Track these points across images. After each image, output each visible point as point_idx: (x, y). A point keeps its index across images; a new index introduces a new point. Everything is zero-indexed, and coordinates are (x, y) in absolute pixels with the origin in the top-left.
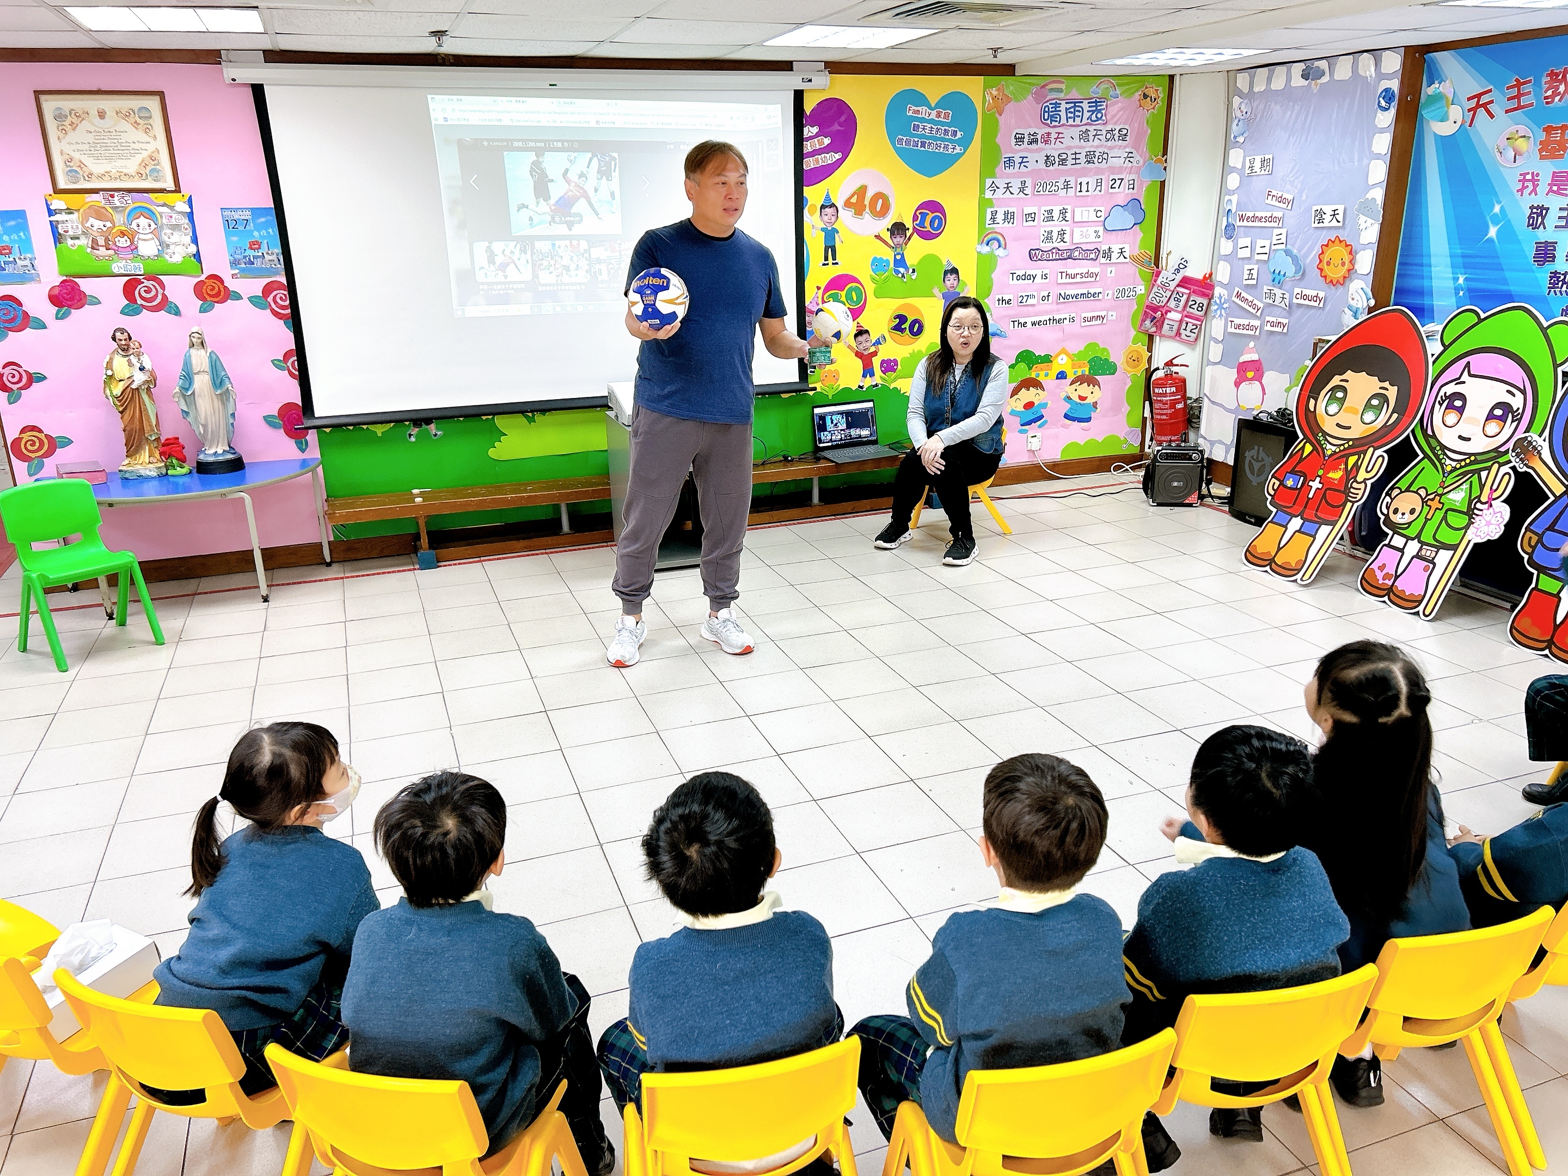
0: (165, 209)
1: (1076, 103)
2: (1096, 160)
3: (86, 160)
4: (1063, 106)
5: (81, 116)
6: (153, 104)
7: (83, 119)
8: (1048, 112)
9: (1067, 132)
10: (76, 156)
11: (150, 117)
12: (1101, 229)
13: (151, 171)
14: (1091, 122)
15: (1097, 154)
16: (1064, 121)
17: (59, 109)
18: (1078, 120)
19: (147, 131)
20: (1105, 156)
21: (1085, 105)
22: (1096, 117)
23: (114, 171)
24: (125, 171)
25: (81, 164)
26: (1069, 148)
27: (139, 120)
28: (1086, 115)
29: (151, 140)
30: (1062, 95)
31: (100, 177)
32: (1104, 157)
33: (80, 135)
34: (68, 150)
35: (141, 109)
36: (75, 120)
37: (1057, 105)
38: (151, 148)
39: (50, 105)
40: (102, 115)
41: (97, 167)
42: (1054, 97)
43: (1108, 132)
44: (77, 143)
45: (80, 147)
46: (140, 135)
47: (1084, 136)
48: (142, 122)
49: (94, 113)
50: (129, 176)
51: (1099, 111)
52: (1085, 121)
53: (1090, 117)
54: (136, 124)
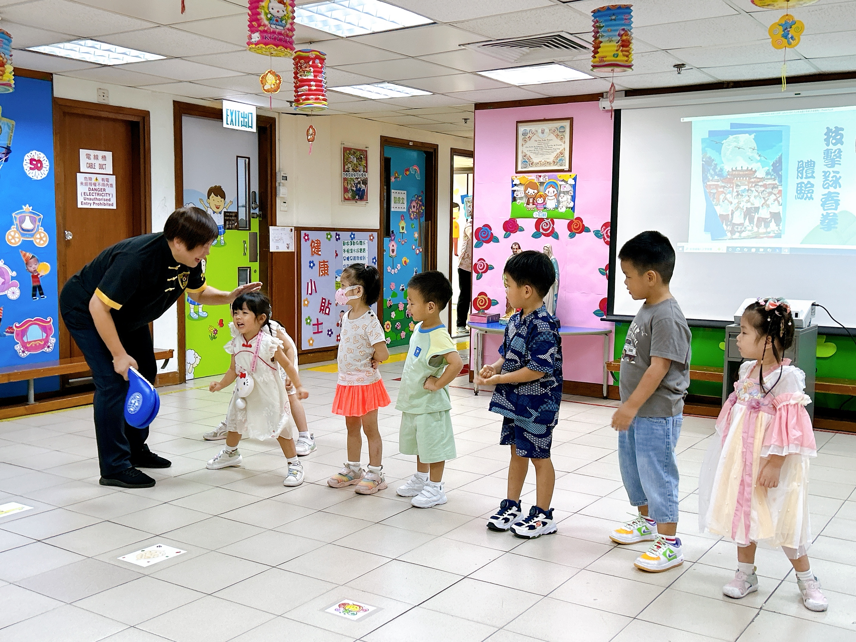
0: (563, 183)
3: (532, 155)
6: (567, 124)
7: (535, 134)
10: (528, 153)
11: (564, 131)
13: (559, 160)
17: (526, 130)
19: (561, 139)
23: (543, 161)
24: (548, 161)
25: (529, 158)
27: (559, 134)
29: (563, 144)
31: (537, 164)
33: (533, 142)
34: (525, 151)
35: (561, 127)
36: (531, 135)
38: (562, 148)
39: (522, 128)
40: (543, 132)
41: (535, 160)
44: (530, 147)
45: (530, 149)
46: (558, 142)
48: (560, 134)
49: (540, 131)
50: (549, 163)
54: (557, 136)
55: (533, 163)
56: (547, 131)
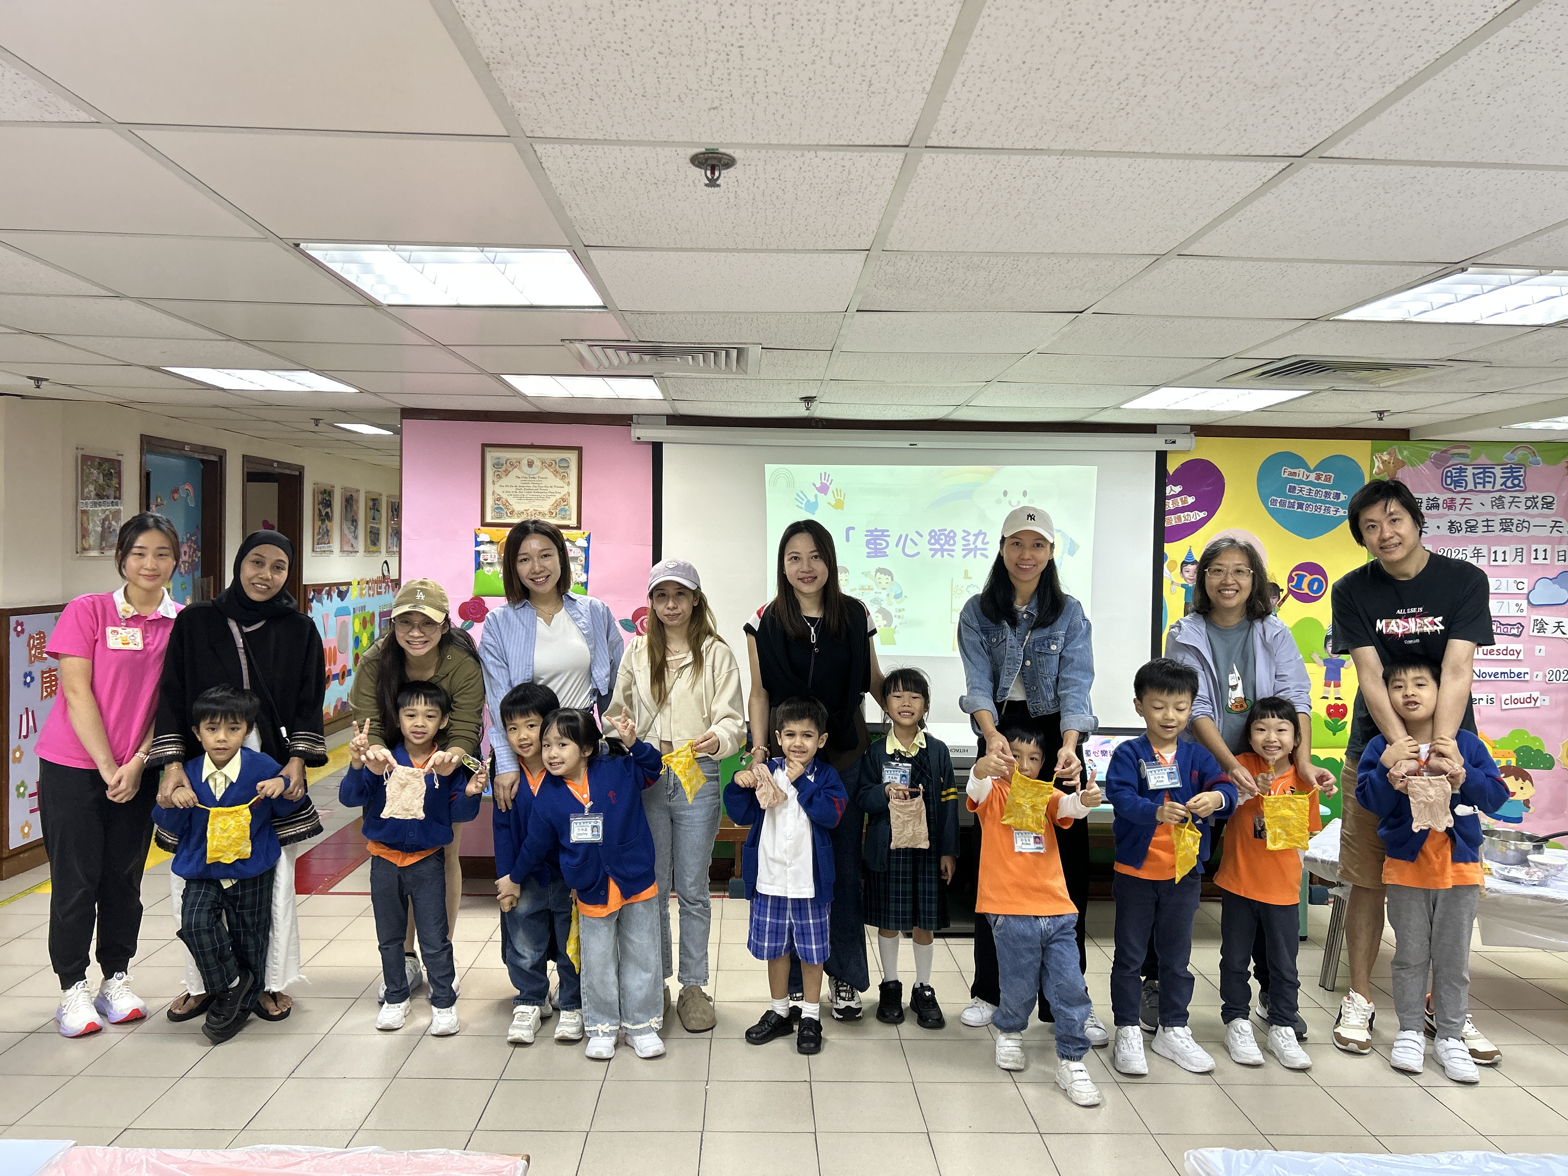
1: (1485, 470)
2: (1514, 528)
3: (512, 501)
4: (1470, 471)
5: (514, 465)
6: (573, 457)
7: (515, 467)
8: (1451, 477)
9: (1476, 499)
10: (504, 496)
11: (568, 467)
12: (1524, 603)
13: (561, 510)
14: (1505, 488)
15: (1515, 522)
16: (1471, 486)
17: (499, 458)
18: (1489, 487)
19: (563, 477)
20: (1526, 524)
21: (1498, 471)
22: (1512, 483)
24: (540, 509)
25: (507, 504)
26: (1478, 514)
27: (558, 469)
28: (1499, 481)
29: (565, 485)
30: (1468, 461)
32: (1524, 525)
33: (512, 479)
34: (499, 491)
35: (562, 460)
36: (509, 468)
37: (1461, 471)
38: (564, 491)
39: (492, 455)
40: (530, 464)
41: (518, 506)
42: (1457, 462)
43: (1528, 499)
44: (507, 486)
46: (558, 482)
47: (1499, 503)
48: (561, 470)
49: (525, 462)
51: (1516, 478)
52: (1498, 487)
53: (1504, 484)
54: (556, 473)
55: (513, 511)
56: (537, 463)
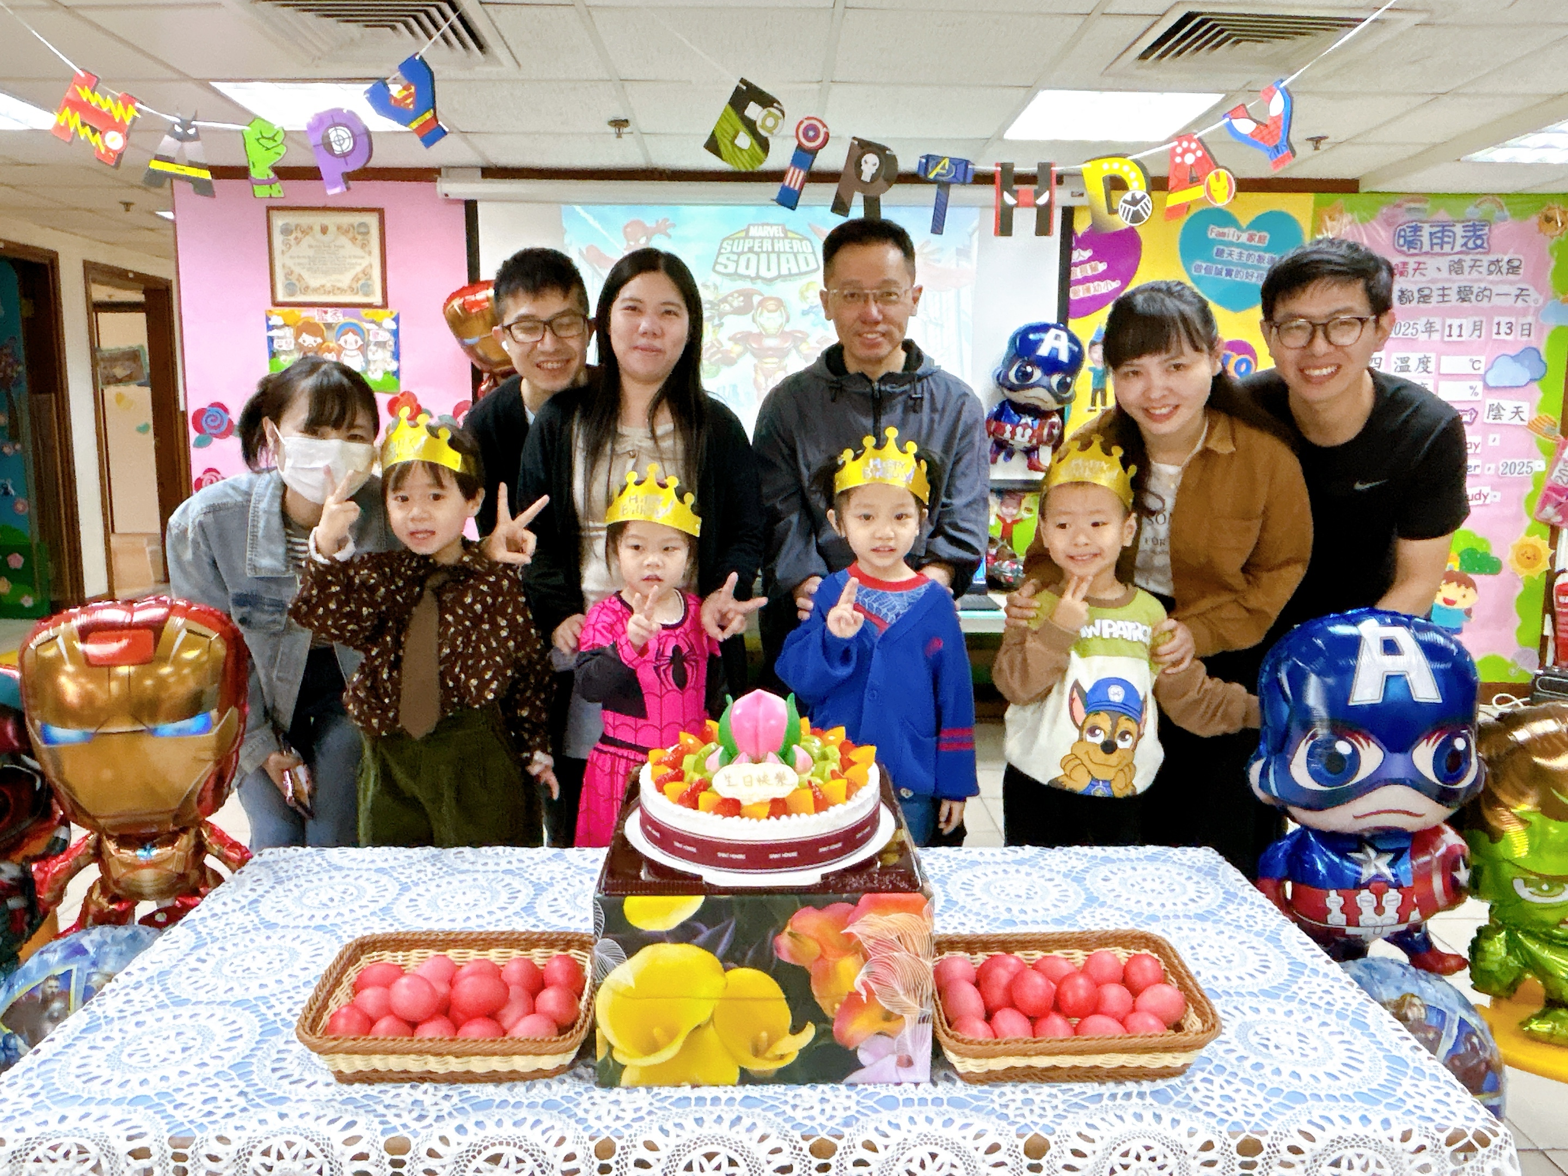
0: (372, 327)
1: (1445, 227)
2: (1473, 297)
3: (306, 275)
4: (1426, 230)
5: (307, 231)
6: (372, 220)
7: (307, 234)
8: (1404, 237)
9: (1431, 263)
10: (297, 270)
11: (368, 233)
12: (1479, 385)
13: (362, 286)
14: (1466, 249)
15: (1475, 290)
16: (1426, 247)
17: (287, 224)
18: (1447, 248)
19: (363, 246)
20: (1488, 293)
22: (1474, 243)
23: (329, 285)
24: (338, 286)
25: (300, 278)
26: (1433, 281)
27: (356, 236)
28: (1460, 241)
29: (366, 256)
30: (1424, 217)
31: (316, 290)
32: (1486, 293)
33: (305, 248)
34: (290, 263)
35: (361, 224)
36: (299, 235)
37: (1416, 229)
38: (365, 263)
39: (279, 221)
40: (324, 230)
41: (314, 282)
42: (1413, 218)
43: (1492, 263)
44: (299, 257)
45: (301, 261)
46: (357, 251)
47: (1457, 268)
48: (360, 237)
49: (317, 228)
50: (342, 291)
51: (1479, 237)
52: (1457, 248)
53: (1465, 244)
54: (354, 240)
55: (308, 288)
